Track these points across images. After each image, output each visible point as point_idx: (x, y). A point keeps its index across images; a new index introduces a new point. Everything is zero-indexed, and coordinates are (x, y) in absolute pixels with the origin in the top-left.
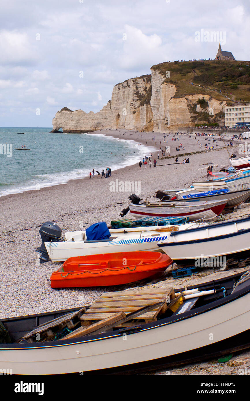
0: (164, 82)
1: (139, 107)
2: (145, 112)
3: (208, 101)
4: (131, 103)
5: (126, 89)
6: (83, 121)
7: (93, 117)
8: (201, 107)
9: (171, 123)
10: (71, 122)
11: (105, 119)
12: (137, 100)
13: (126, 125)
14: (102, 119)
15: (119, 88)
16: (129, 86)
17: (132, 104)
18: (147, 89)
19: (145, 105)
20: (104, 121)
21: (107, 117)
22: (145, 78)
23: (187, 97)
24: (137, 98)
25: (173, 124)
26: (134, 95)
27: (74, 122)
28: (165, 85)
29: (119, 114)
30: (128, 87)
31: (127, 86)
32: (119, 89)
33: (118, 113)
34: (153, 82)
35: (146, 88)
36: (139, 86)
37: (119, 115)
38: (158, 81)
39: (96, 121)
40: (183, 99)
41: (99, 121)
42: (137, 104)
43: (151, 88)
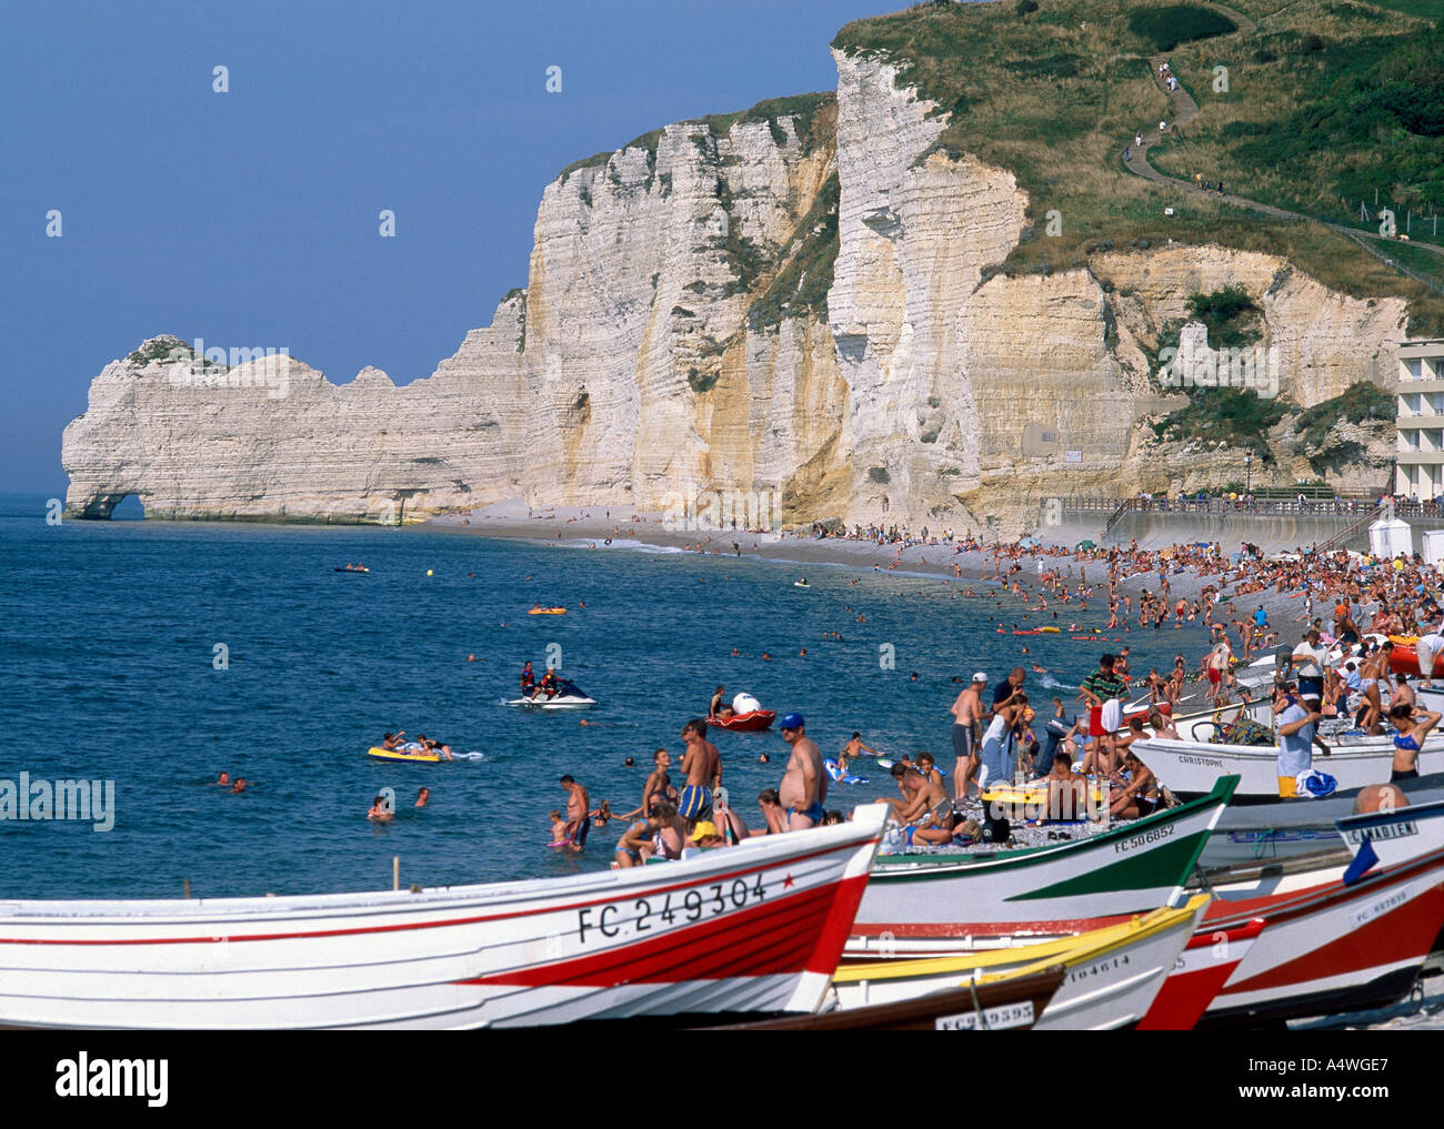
0: (934, 149)
1: (736, 341)
2: (786, 379)
3: (1266, 298)
4: (677, 310)
5: (642, 204)
6: (306, 445)
7: (387, 412)
8: (1214, 342)
9: (987, 461)
10: (210, 452)
11: (477, 428)
12: (730, 290)
13: (638, 476)
14: (457, 428)
15: (586, 197)
16: (667, 179)
17: (689, 314)
18: (804, 207)
19: (787, 324)
20: (473, 443)
21: (496, 417)
22: (786, 123)
23: (1110, 262)
24: (723, 274)
25: (1001, 472)
26: (703, 249)
27: (236, 449)
28: (939, 175)
29: (586, 396)
30: (656, 185)
31: (648, 184)
32: (589, 203)
33: (575, 390)
34: (855, 151)
35: (794, 193)
36: (736, 177)
37: (583, 401)
38: (885, 144)
39: (408, 446)
40: (1078, 282)
41: (431, 444)
42: (727, 317)
43: (830, 193)
